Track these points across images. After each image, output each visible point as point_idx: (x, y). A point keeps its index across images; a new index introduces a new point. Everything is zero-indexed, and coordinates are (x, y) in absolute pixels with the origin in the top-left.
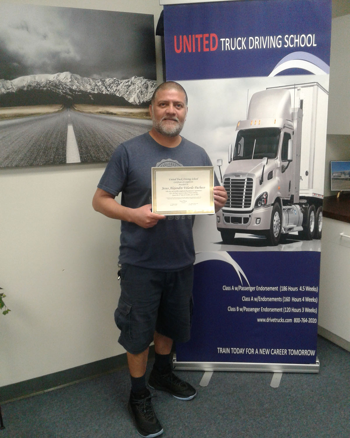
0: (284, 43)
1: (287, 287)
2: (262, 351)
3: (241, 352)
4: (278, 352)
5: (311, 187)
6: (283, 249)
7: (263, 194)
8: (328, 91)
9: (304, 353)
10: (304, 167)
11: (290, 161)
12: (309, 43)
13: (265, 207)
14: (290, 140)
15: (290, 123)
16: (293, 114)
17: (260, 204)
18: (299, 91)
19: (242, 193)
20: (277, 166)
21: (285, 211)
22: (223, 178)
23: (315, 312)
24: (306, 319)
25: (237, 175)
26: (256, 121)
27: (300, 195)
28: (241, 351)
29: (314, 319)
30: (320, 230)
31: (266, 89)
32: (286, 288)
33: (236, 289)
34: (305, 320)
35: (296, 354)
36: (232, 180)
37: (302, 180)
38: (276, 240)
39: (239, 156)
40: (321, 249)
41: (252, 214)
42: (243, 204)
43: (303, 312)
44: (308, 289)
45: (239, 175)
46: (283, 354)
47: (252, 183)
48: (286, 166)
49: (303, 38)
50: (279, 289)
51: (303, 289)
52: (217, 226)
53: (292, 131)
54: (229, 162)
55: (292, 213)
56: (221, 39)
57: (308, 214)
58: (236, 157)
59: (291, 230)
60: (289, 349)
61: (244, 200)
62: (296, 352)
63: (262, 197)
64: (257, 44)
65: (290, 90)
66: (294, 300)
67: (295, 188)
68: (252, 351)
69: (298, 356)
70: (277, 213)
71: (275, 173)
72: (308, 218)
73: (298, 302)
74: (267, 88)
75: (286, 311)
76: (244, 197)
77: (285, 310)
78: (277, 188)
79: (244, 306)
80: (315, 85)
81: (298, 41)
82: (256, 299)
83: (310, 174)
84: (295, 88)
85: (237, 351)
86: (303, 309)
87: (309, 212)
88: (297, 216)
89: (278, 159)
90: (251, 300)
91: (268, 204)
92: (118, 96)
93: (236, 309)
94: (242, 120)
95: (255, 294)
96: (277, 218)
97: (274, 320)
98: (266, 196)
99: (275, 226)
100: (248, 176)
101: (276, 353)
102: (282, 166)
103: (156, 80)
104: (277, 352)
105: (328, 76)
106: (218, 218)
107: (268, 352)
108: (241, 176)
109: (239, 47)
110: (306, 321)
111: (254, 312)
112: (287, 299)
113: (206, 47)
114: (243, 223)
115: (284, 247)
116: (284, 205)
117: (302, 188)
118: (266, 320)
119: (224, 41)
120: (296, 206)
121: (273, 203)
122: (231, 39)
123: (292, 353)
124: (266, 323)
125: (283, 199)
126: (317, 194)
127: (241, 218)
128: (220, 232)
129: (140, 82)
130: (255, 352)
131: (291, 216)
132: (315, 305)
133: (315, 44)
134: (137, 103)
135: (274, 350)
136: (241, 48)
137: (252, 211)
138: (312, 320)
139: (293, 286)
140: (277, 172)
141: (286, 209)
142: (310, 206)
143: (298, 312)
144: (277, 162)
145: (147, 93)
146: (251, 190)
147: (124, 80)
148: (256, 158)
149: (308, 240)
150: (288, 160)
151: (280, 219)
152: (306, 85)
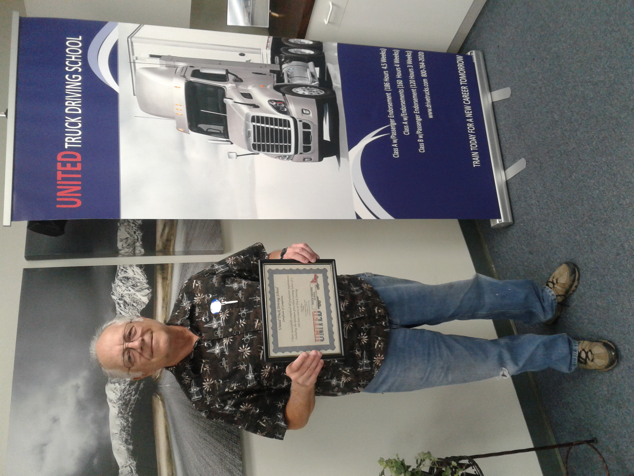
0: (76, 72)
2: (469, 114)
3: (474, 139)
4: (466, 96)
5: (259, 51)
6: (338, 85)
7: (272, 105)
8: (139, 25)
9: (461, 67)
10: (235, 57)
11: (228, 72)
12: (78, 44)
13: (287, 103)
14: (201, 71)
15: (179, 70)
16: (167, 66)
17: (284, 109)
18: (138, 58)
19: (272, 129)
20: (234, 87)
21: (290, 80)
22: (253, 152)
23: (411, 53)
24: (420, 63)
25: (248, 134)
26: (177, 109)
27: (269, 62)
28: (473, 138)
29: (419, 55)
30: (311, 43)
31: (135, 96)
32: (387, 84)
33: (395, 141)
34: (422, 65)
35: (465, 76)
36: (255, 141)
37: (251, 60)
38: (328, 93)
39: (224, 131)
40: (333, 41)
41: (297, 118)
42: (285, 128)
43: (412, 67)
44: (384, 59)
45: (248, 132)
46: (468, 91)
47: (258, 117)
48: (234, 77)
49: (70, 51)
50: (389, 92)
51: (385, 65)
52: (317, 162)
53: (189, 68)
54: (232, 143)
55: (292, 73)
57: (293, 55)
58: (225, 134)
59: (314, 74)
60: (460, 83)
61: (281, 128)
62: (463, 77)
63: (275, 106)
64: (76, 104)
65: (137, 68)
66: (399, 75)
67: (261, 69)
68: (470, 125)
69: (467, 74)
70: (294, 90)
71: (243, 90)
72: (297, 56)
73: (401, 71)
74: (134, 95)
75: (414, 85)
76: (276, 127)
78: (263, 89)
79: (416, 132)
80: (131, 40)
81: (73, 57)
83: (243, 51)
84: (135, 63)
85: (473, 144)
86: (409, 67)
87: (290, 55)
88: (296, 68)
89: (225, 85)
90: (407, 125)
91: (283, 100)
93: (421, 142)
94: (175, 125)
95: (399, 119)
96: (300, 91)
97: (428, 100)
98: (273, 101)
99: (311, 93)
100: (249, 122)
101: (467, 99)
102: (234, 81)
103: (116, 267)
104: (466, 97)
105: (120, 24)
106: (306, 160)
107: (468, 108)
108: (249, 130)
110: (423, 63)
111: (421, 121)
112: (400, 83)
113: (76, 166)
114: (310, 130)
115: (337, 84)
116: (283, 81)
117: (261, 61)
118: (430, 108)
119: (68, 144)
120: (283, 68)
121: (281, 94)
122: (66, 135)
123: (464, 81)
124: (433, 108)
125: (276, 82)
126: (267, 44)
127: (304, 132)
128: (324, 159)
129: (120, 288)
130: (471, 123)
131: (296, 74)
132: (403, 53)
133: (79, 38)
134: (150, 292)
135: (464, 101)
136: (79, 124)
137: (293, 118)
138: (421, 57)
139: (383, 76)
140: (242, 88)
141: (288, 79)
142: (282, 53)
143: (414, 72)
144: (229, 88)
145: (135, 279)
146: (267, 118)
147: (117, 309)
148: (225, 111)
149: (324, 56)
150: (226, 74)
151: (302, 87)
152: (131, 50)
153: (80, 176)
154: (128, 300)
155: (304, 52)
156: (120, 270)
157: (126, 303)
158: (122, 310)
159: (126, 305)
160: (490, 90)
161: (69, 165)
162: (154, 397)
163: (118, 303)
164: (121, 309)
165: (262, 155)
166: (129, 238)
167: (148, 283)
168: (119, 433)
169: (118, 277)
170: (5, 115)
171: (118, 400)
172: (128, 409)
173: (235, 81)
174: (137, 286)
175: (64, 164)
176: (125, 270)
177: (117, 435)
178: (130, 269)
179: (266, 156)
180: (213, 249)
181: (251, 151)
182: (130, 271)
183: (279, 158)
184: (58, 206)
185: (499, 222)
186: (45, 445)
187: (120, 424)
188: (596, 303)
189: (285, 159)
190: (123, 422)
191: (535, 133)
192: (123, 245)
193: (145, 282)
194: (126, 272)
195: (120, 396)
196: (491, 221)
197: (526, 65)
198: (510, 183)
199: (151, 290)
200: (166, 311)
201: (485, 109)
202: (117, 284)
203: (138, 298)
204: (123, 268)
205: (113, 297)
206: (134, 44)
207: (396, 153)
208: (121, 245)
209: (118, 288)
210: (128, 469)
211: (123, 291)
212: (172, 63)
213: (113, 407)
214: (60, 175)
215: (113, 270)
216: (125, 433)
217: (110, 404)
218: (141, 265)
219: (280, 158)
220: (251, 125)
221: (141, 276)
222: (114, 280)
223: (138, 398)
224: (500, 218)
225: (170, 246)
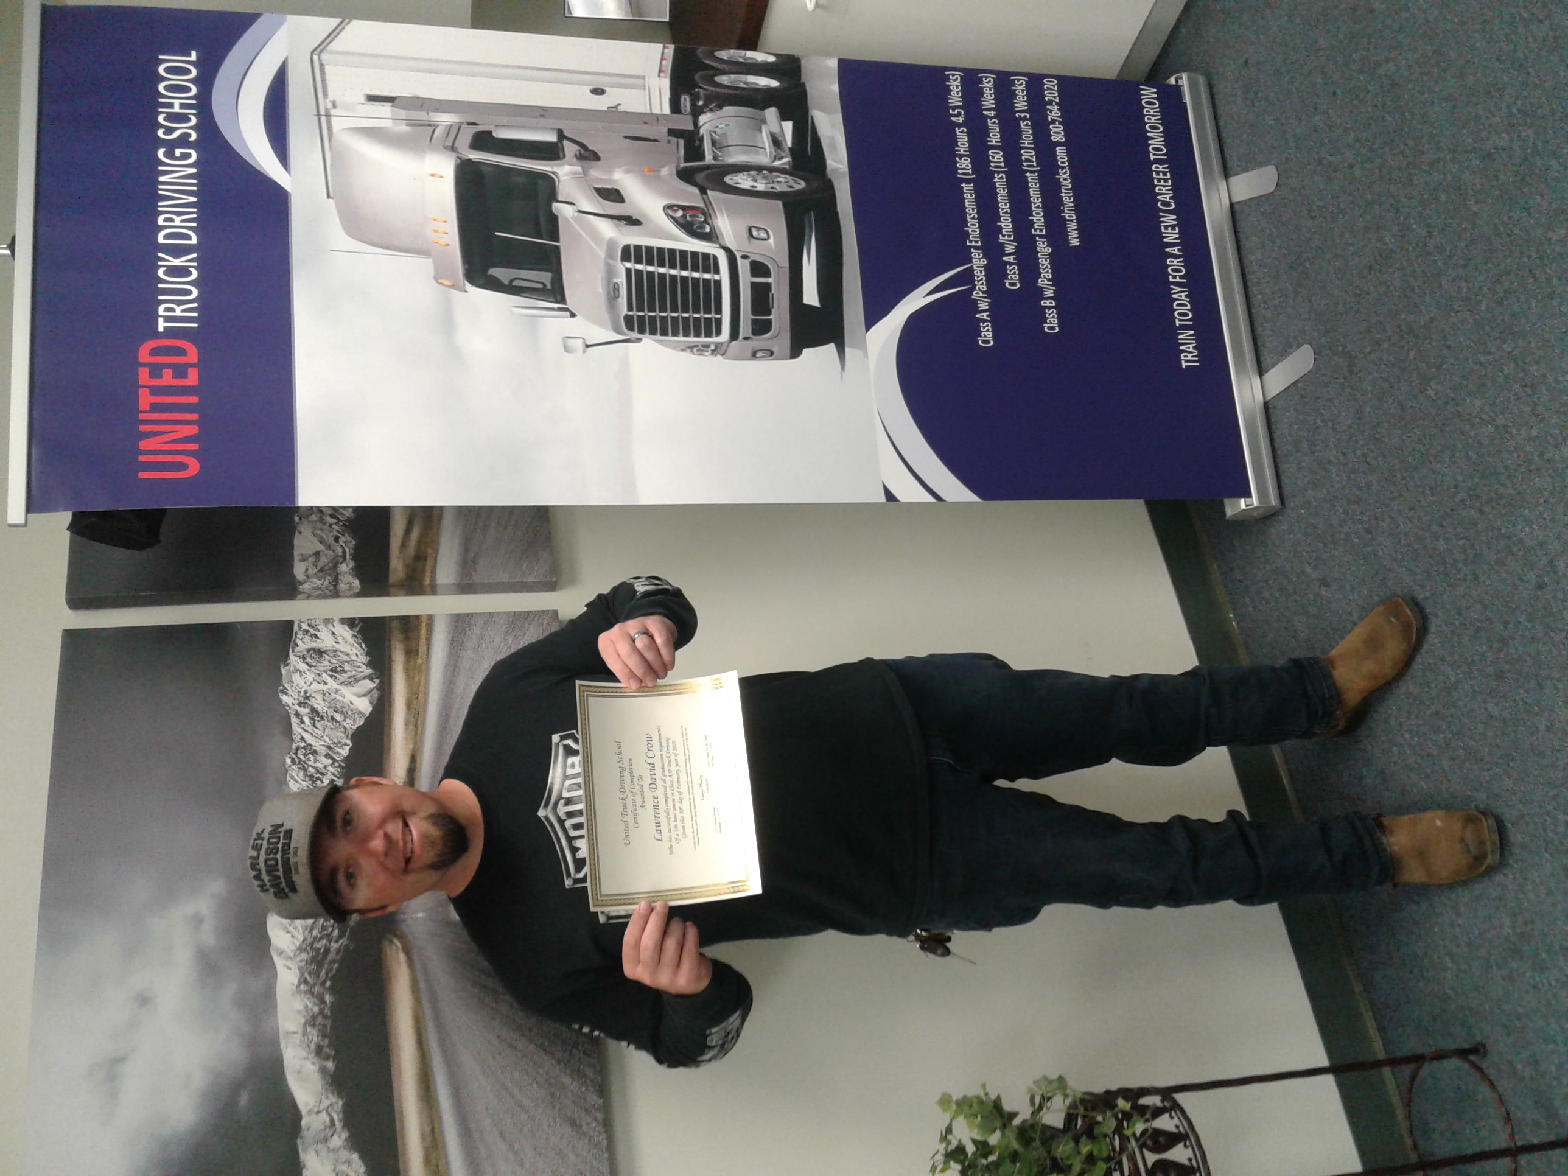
0: (183, 141)
1: (957, 159)
2: (1171, 235)
3: (1183, 298)
4: (1164, 189)
5: (640, 81)
6: (840, 166)
7: (672, 217)
8: (339, 20)
9: (1153, 116)
10: (581, 99)
11: (561, 136)
12: (188, 72)
13: (711, 211)
14: (494, 134)
15: (439, 132)
16: (412, 123)
17: (704, 227)
18: (338, 104)
19: (673, 278)
20: (578, 173)
21: (720, 154)
22: (627, 335)
23: (1024, 83)
24: (1048, 107)
25: (613, 292)
27: (667, 110)
28: (1180, 296)
29: (1045, 87)
30: (772, 59)
31: (330, 200)
32: (963, 161)
33: (984, 305)
34: (1054, 112)
35: (1163, 139)
36: (630, 308)
37: (620, 105)
38: (815, 184)
39: (552, 284)
40: (829, 55)
41: (737, 250)
42: (707, 276)
43: (1028, 117)
44: (955, 98)
45: (614, 289)
46: (1169, 176)
47: (638, 248)
48: (578, 148)
49: (168, 88)
50: (968, 181)
51: (959, 113)
52: (787, 359)
53: (464, 126)
54: (573, 315)
55: (725, 135)
56: (161, 329)
57: (726, 91)
58: (556, 292)
59: (780, 139)
60: (1149, 157)
61: (696, 275)
62: (1156, 140)
63: (682, 221)
64: (183, 221)
65: (335, 129)
66: (994, 138)
67: (645, 126)
68: (1173, 263)
69: (1166, 134)
70: (728, 179)
71: (599, 180)
72: (739, 92)
73: (1000, 128)
74: (329, 197)
75: (1033, 162)
76: (684, 273)
77: (1032, 166)
78: (650, 176)
79: (1037, 282)
80: (320, 60)
81: (177, 103)
82: (1010, 248)
83: (599, 81)
84: (330, 116)
85: (1182, 310)
86: (1020, 116)
87: (718, 90)
88: (733, 122)
89: (555, 169)
90: (1013, 263)
91: (702, 205)
92: (350, 750)
93: (1049, 308)
94: (432, 272)
95: (992, 248)
96: (744, 181)
97: (1067, 199)
98: (675, 208)
99: (772, 185)
100: (617, 261)
101: (1168, 196)
102: (578, 159)
103: (290, 623)
104: (1164, 191)
105: (292, 20)
106: (759, 354)
107: (1169, 219)
108: (615, 280)
109: (189, 274)
110: (1056, 107)
111: (1050, 254)
112: (997, 158)
113: (185, 375)
114: (770, 280)
115: (835, 161)
116: (701, 157)
117: (646, 107)
118: (1071, 221)
119: (165, 321)
120: (701, 123)
121: (696, 191)
122: (160, 298)
123: (1161, 150)
124: (1079, 221)
125: (682, 160)
126: (661, 64)
127: (754, 285)
128: (806, 351)
129: (301, 676)
130: (1175, 256)
131: (734, 137)
132: (1004, 81)
133: (189, 55)
134: (374, 685)
135: (1159, 200)
136: (192, 270)
137: (727, 250)
138: (1051, 90)
139: (954, 141)
140: (599, 175)
141: (714, 152)
142: (699, 86)
143: (1033, 129)
144: (566, 175)
145: (339, 653)
146: (661, 250)
147: (293, 728)
148: (554, 235)
149: (805, 92)
150: (558, 142)
151: (748, 171)
152: (320, 84)
153: (194, 400)
154: (320, 704)
155: (756, 84)
156: (301, 633)
157: (317, 713)
158: (306, 731)
159: (316, 718)
160: (1227, 174)
161: (168, 374)
162: (386, 943)
163: (297, 715)
164: (303, 729)
165: (649, 344)
166: (321, 554)
167: (370, 664)
168: (300, 1031)
169: (296, 650)
170: (8, 252)
171: (298, 952)
172: (323, 972)
173: (580, 158)
174: (343, 671)
175: (156, 370)
176: (312, 631)
177: (296, 1035)
178: (325, 629)
179: (658, 346)
180: (531, 579)
181: (620, 332)
182: (324, 634)
183: (692, 351)
184: (142, 475)
185: (1247, 506)
186: (117, 1061)
187: (304, 1010)
188: (1486, 709)
189: (707, 354)
190: (310, 1005)
191: (1337, 282)
192: (307, 570)
193: (364, 661)
194: (316, 636)
195: (303, 941)
196: (1227, 502)
197: (1315, 109)
198: (1275, 407)
199: (377, 681)
200: (416, 733)
201: (1212, 222)
202: (295, 666)
203: (346, 701)
204: (307, 628)
205: (285, 699)
206: (327, 68)
207: (986, 334)
208: (304, 571)
209: (296, 677)
210: (324, 1116)
211: (309, 683)
212: (422, 116)
213: (285, 968)
214: (145, 400)
215: (285, 631)
216: (315, 1032)
217: (278, 962)
218: (354, 619)
219: (695, 350)
220: (621, 268)
221: (353, 645)
222: (288, 656)
223: (346, 946)
224: (1249, 495)
225: (423, 571)
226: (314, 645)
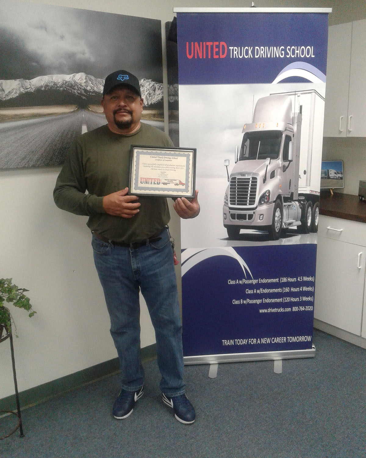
0: (286, 54)
2: (263, 341)
4: (278, 340)
5: (308, 185)
6: (283, 242)
7: (266, 192)
8: (325, 98)
9: (302, 339)
10: (302, 167)
11: (290, 161)
13: (268, 204)
14: (290, 142)
15: (291, 126)
16: (293, 118)
17: (263, 201)
18: (299, 97)
19: (247, 192)
20: (279, 166)
21: (286, 207)
22: (230, 177)
23: (311, 300)
24: (304, 307)
26: (260, 124)
27: (299, 192)
29: (310, 307)
30: (316, 224)
31: (269, 95)
32: (286, 279)
33: (241, 282)
34: (302, 309)
35: (294, 341)
36: (238, 179)
37: (301, 178)
38: (277, 235)
39: (245, 157)
40: (317, 242)
41: (256, 210)
42: (248, 201)
43: (300, 301)
44: (306, 279)
45: (244, 175)
46: (282, 342)
47: (256, 182)
48: (287, 166)
49: (303, 49)
50: (279, 280)
51: (301, 280)
52: (223, 223)
53: (293, 133)
54: (236, 163)
55: (292, 209)
56: (230, 48)
57: (306, 210)
58: (242, 158)
59: (291, 225)
60: (288, 337)
61: (248, 198)
62: (294, 339)
63: (265, 195)
64: (262, 53)
65: (291, 96)
66: (293, 290)
67: (294, 186)
68: (255, 341)
69: (296, 343)
70: (278, 209)
71: (277, 172)
72: (306, 214)
73: (296, 292)
74: (270, 94)
75: (286, 301)
76: (249, 195)
77: (284, 300)
78: (278, 187)
80: (313, 92)
81: (298, 52)
82: (258, 291)
83: (308, 172)
84: (295, 95)
85: (240, 342)
86: (300, 298)
87: (306, 208)
88: (296, 211)
89: (280, 159)
90: (254, 292)
91: (270, 201)
93: (240, 302)
94: (248, 123)
95: (258, 286)
96: (278, 214)
97: (274, 310)
98: (269, 193)
99: (277, 221)
100: (252, 175)
101: (276, 341)
103: (162, 82)
105: (324, 84)
106: (225, 215)
107: (268, 341)
108: (246, 175)
110: (304, 309)
111: (257, 303)
112: (287, 290)
113: (216, 54)
114: (247, 220)
115: (285, 241)
116: (285, 202)
117: (300, 186)
118: (267, 311)
119: (232, 49)
120: (295, 202)
121: (274, 200)
122: (239, 48)
123: (291, 340)
124: (267, 313)
125: (284, 196)
126: (314, 191)
127: (246, 215)
130: (257, 342)
131: (291, 211)
132: (312, 294)
133: (313, 55)
135: (274, 338)
136: (247, 56)
137: (256, 208)
138: (309, 309)
139: (292, 277)
140: (279, 172)
141: (286, 205)
142: (307, 202)
143: (296, 302)
144: (278, 162)
145: (154, 95)
146: (256, 189)
148: (260, 158)
149: (306, 233)
150: (288, 160)
151: (281, 215)
152: (305, 92)
153: (209, 57)
156: (160, 85)
160: (283, 360)
161: (217, 50)
162: (76, 106)
165: (228, 184)
167: (151, 104)
169: (155, 84)
170: (253, 6)
173: (284, 166)
174: (150, 97)
175: (218, 46)
176: (160, 88)
178: (161, 92)
179: (227, 186)
181: (231, 176)
182: (159, 92)
183: (225, 196)
184: (187, 43)
189: (225, 200)
193: (152, 102)
202: (151, 83)
206: (310, 94)
207: (232, 282)
211: (146, 87)
212: (296, 121)
214: (209, 44)
218: (163, 100)
220: (250, 177)
221: (156, 99)
222: (154, 81)
226: (157, 89)
